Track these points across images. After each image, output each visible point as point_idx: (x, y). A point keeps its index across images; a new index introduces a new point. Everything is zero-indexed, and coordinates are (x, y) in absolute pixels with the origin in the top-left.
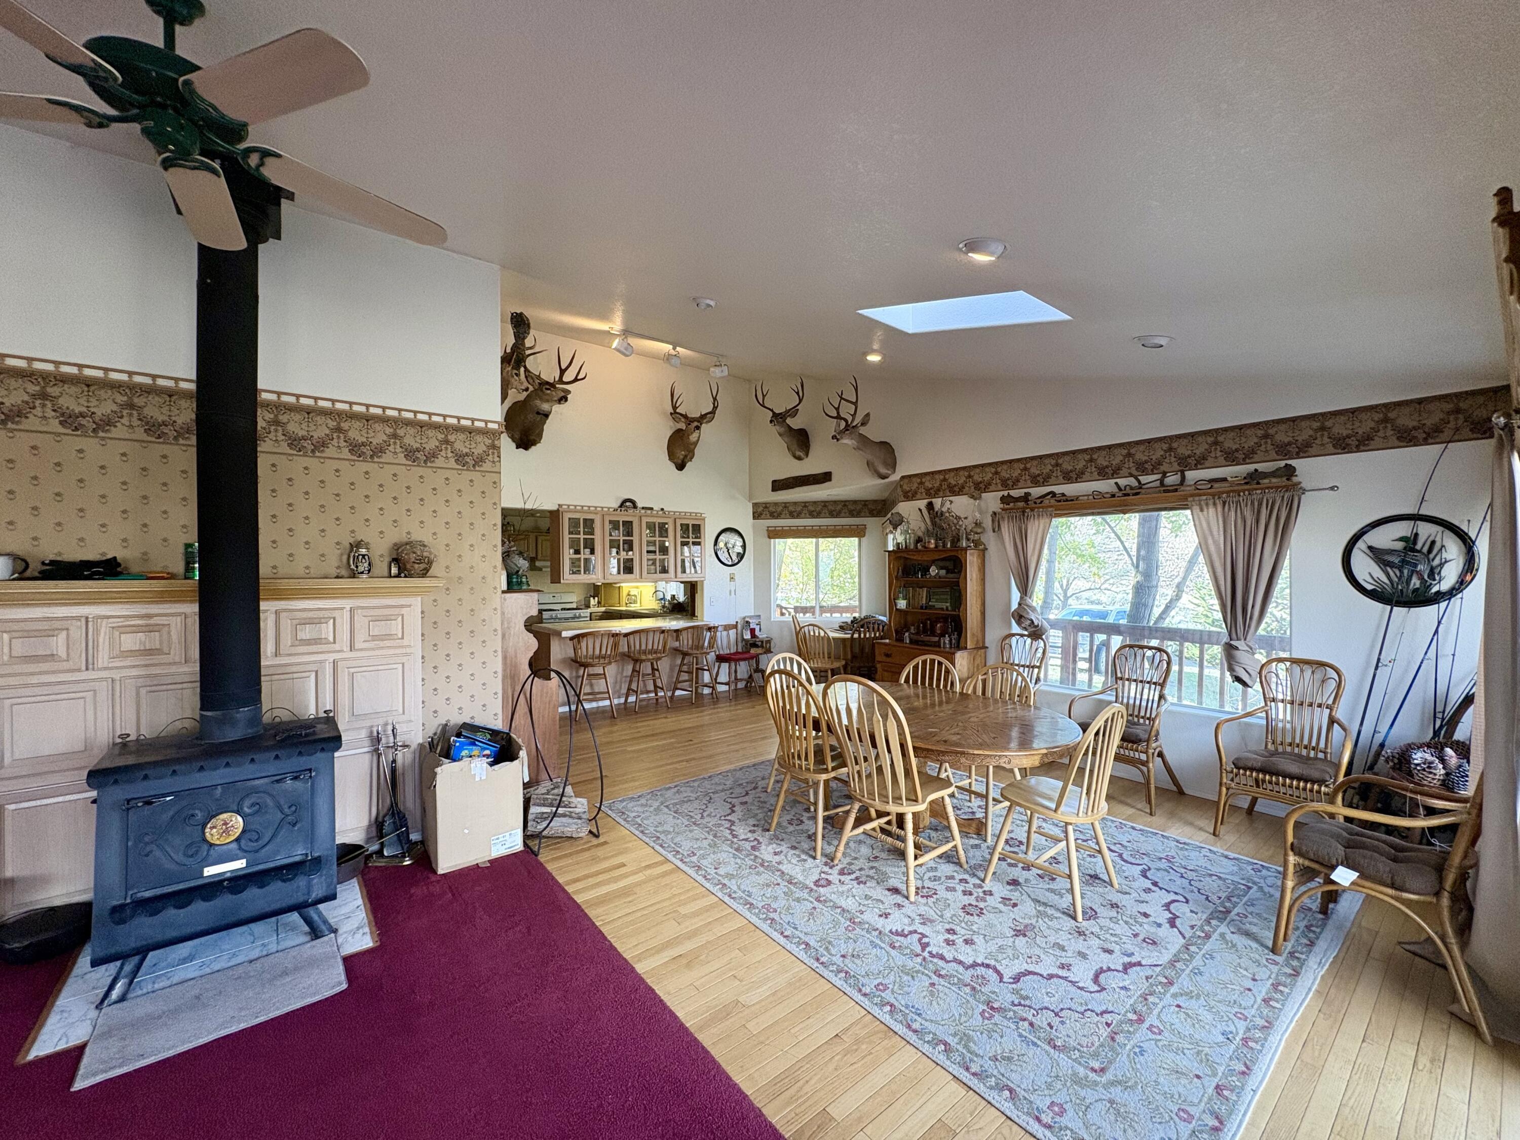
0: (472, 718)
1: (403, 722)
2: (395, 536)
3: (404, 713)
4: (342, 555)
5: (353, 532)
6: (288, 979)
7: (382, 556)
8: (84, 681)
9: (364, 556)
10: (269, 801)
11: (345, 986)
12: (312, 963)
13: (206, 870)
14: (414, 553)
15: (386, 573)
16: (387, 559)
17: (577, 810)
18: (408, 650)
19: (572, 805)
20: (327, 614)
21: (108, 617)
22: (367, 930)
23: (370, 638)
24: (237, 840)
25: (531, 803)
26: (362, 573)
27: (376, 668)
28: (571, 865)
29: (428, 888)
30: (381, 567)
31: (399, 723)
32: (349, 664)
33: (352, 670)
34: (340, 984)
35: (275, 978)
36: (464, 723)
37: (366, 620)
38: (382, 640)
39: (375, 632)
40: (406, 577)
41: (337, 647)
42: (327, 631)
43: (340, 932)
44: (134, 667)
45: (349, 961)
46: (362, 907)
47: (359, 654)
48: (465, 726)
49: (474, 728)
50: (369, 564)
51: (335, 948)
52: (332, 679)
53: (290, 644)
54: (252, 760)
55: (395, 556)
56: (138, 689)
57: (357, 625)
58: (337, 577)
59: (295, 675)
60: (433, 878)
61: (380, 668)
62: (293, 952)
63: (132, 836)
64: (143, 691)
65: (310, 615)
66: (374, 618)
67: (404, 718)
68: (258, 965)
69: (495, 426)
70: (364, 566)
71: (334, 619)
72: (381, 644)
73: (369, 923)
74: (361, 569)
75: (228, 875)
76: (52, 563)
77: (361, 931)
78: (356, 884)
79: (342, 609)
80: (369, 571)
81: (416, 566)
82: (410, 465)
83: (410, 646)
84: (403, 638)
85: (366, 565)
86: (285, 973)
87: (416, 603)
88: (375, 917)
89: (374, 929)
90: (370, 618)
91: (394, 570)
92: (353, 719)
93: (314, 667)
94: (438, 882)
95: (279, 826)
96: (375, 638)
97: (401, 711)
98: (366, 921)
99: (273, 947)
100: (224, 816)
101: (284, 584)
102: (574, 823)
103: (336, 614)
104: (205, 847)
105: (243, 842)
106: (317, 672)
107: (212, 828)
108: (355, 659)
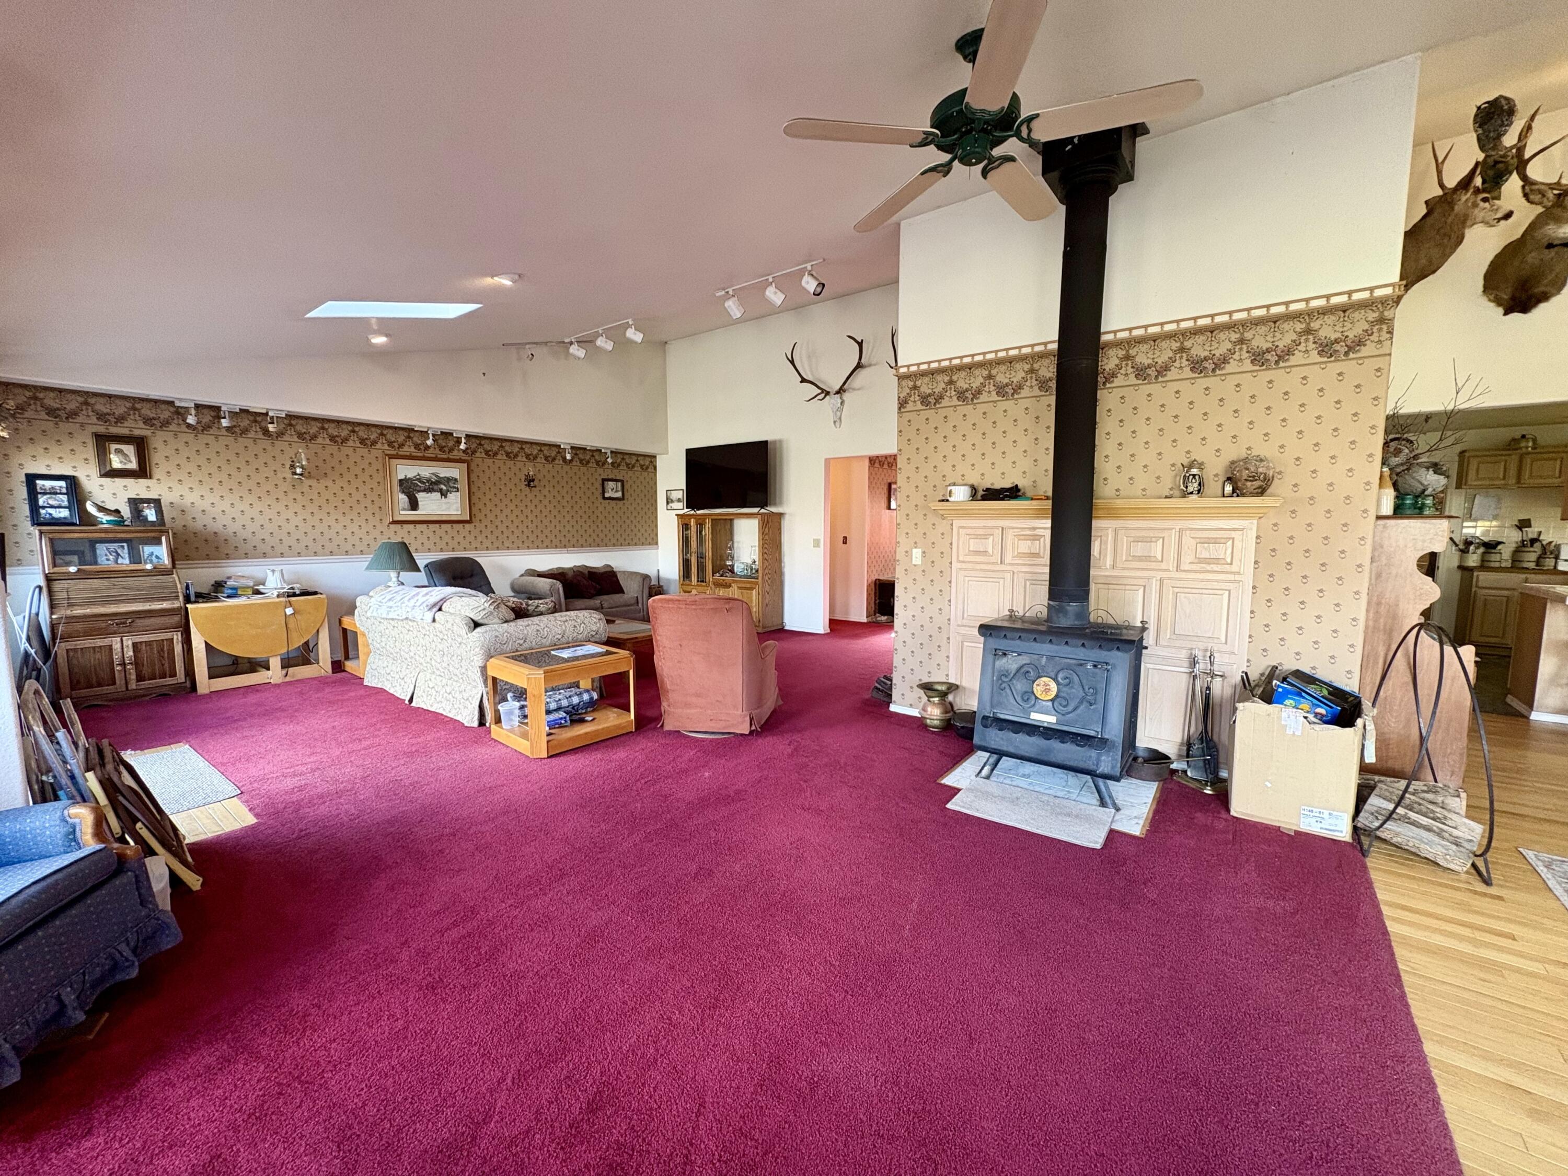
0: (1314, 668)
1: (1225, 653)
2: (1233, 452)
3: (1226, 643)
4: (1176, 476)
5: (1188, 452)
6: (1068, 819)
7: (1217, 475)
8: (998, 571)
9: (1194, 476)
10: (1076, 678)
11: (1098, 846)
12: (1088, 819)
13: (1032, 714)
14: (1247, 469)
15: (1220, 493)
16: (1222, 478)
17: (1455, 833)
18: (1237, 578)
19: (1449, 822)
20: (1157, 534)
21: (1013, 528)
22: (1142, 822)
23: (1196, 561)
24: (1053, 700)
25: (1375, 792)
26: (1191, 493)
27: (1201, 591)
28: (1413, 890)
29: (1213, 821)
30: (1213, 486)
31: (1219, 652)
32: (1174, 583)
33: (1176, 590)
34: (1096, 843)
35: (1060, 814)
36: (1298, 670)
37: (1193, 542)
38: (1209, 564)
39: (1205, 554)
40: (1238, 496)
41: (1163, 566)
42: (1156, 550)
43: (1121, 812)
44: (1025, 565)
45: (1113, 835)
46: (1149, 805)
47: (1183, 575)
48: (1298, 674)
49: (1311, 680)
50: (1200, 485)
51: (1110, 820)
52: (1158, 595)
53: (1124, 558)
54: (1067, 643)
55: (1230, 475)
56: (1026, 580)
57: (1185, 548)
58: (1166, 497)
59: (1128, 587)
60: (1223, 815)
61: (1204, 591)
62: (1082, 806)
63: (996, 674)
64: (1028, 583)
65: (1143, 534)
66: (1202, 541)
67: (1224, 648)
68: (1057, 801)
69: (1388, 291)
70: (1194, 486)
71: (1163, 538)
72: (1209, 568)
73: (1146, 819)
74: (1190, 489)
75: (1045, 725)
76: (988, 490)
77: (1136, 821)
78: (1155, 787)
79: (1171, 529)
80: (1199, 491)
81: (1249, 484)
82: (1257, 371)
83: (1239, 573)
84: (1231, 564)
85: (1196, 485)
86: (1069, 815)
87: (1251, 526)
88: (1154, 817)
89: (1147, 825)
90: (1198, 540)
91: (1229, 488)
92: (1174, 637)
93: (1141, 582)
94: (1226, 820)
95: (1081, 702)
96: (1202, 561)
97: (1223, 640)
98: (1145, 816)
99: (1074, 796)
100: (1044, 679)
101: (1119, 503)
102: (1442, 846)
103: (1166, 534)
104: (1033, 697)
105: (1056, 704)
106: (1145, 587)
107: (1038, 685)
108: (1180, 579)
